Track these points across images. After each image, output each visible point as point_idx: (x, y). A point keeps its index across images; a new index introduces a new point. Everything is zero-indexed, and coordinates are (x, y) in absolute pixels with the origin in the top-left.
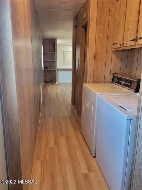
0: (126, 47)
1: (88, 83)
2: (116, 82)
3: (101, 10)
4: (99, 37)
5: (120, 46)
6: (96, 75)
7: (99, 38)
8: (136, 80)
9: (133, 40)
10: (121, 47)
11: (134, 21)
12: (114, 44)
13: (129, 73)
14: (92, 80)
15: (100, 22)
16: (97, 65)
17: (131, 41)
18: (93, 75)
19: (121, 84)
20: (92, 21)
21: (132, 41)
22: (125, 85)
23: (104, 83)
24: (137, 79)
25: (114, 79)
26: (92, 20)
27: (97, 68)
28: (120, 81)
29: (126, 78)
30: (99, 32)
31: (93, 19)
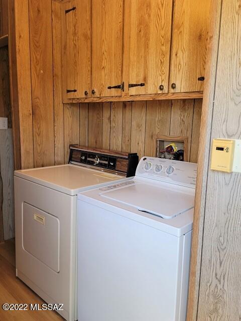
0: (100, 98)
1: (24, 169)
2: (79, 161)
3: (36, 23)
4: (37, 74)
5: (84, 96)
6: (39, 151)
7: (38, 76)
8: (126, 156)
9: (115, 87)
10: (86, 98)
11: (114, 55)
12: (68, 91)
13: (96, 142)
14: (31, 161)
15: (38, 45)
16: (39, 129)
17: (110, 88)
18: (31, 152)
19: (92, 163)
20: (21, 39)
21: (113, 89)
22: (100, 165)
23: (55, 165)
24: (127, 154)
25: (73, 156)
26: (20, 37)
27: (38, 135)
28: (88, 159)
29: (104, 152)
30: (37, 65)
31: (22, 36)
